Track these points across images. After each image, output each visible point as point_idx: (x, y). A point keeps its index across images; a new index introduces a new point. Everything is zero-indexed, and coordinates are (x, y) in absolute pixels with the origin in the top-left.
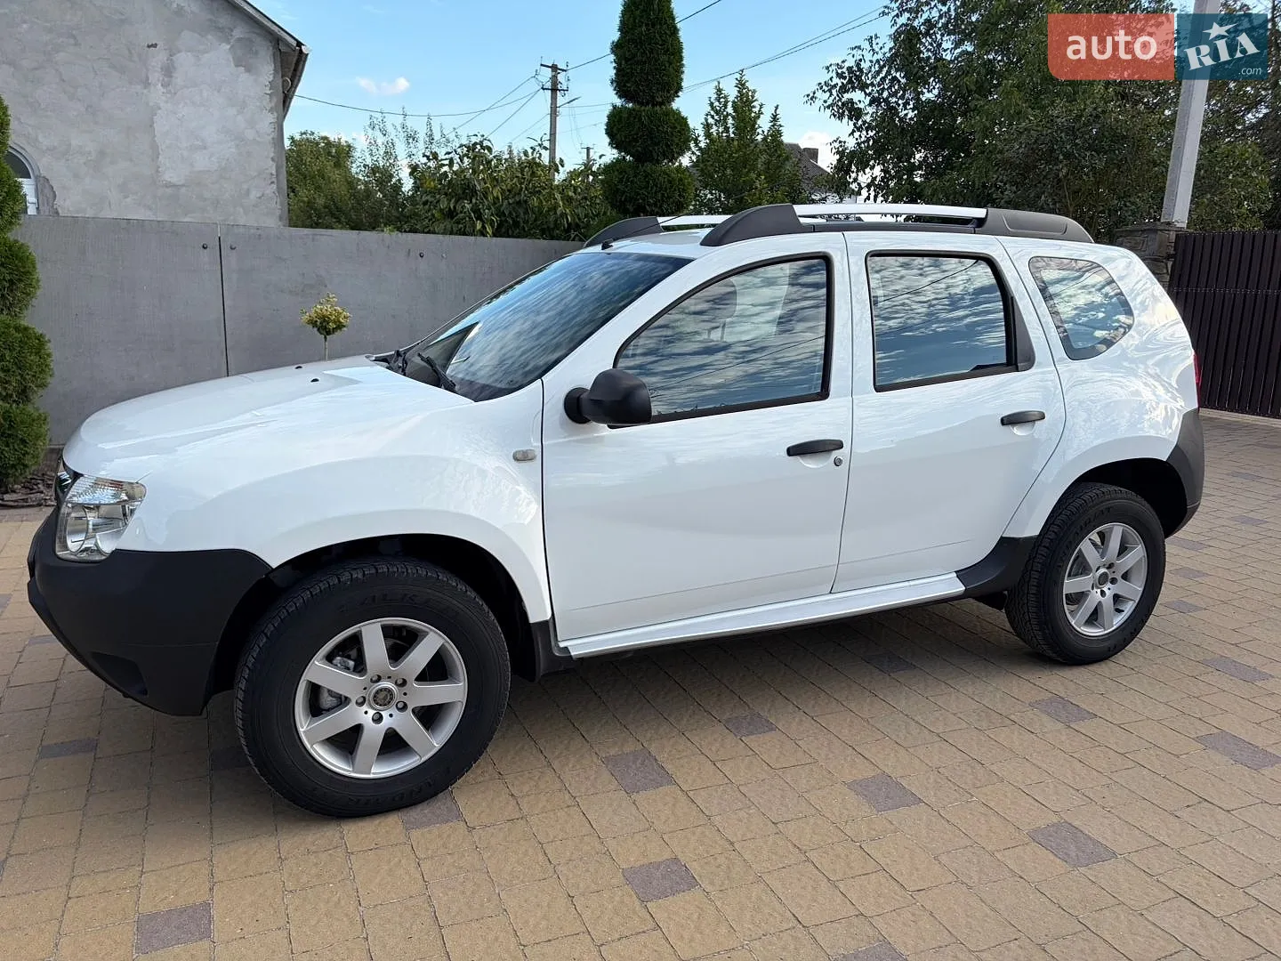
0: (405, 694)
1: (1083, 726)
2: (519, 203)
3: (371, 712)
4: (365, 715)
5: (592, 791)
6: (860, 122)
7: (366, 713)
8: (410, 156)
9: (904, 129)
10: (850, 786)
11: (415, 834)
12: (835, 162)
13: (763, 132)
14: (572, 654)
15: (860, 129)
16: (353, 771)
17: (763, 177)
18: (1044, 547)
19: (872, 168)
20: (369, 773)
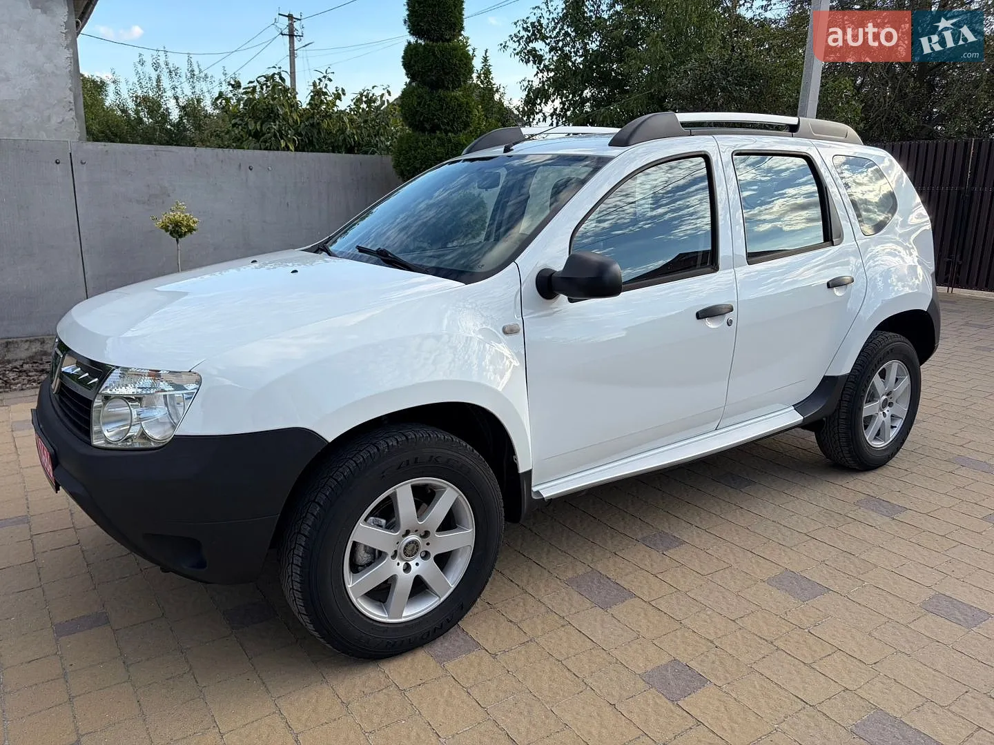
0: (428, 544)
1: (900, 517)
2: (312, 125)
3: (402, 564)
4: (396, 567)
5: (573, 611)
6: (542, 66)
7: (398, 564)
8: (174, 89)
9: (576, 72)
10: (769, 581)
11: (449, 665)
12: (524, 97)
13: (477, 71)
14: (544, 496)
15: (542, 71)
16: (389, 618)
17: (480, 107)
18: (851, 382)
19: (553, 101)
20: (401, 618)
